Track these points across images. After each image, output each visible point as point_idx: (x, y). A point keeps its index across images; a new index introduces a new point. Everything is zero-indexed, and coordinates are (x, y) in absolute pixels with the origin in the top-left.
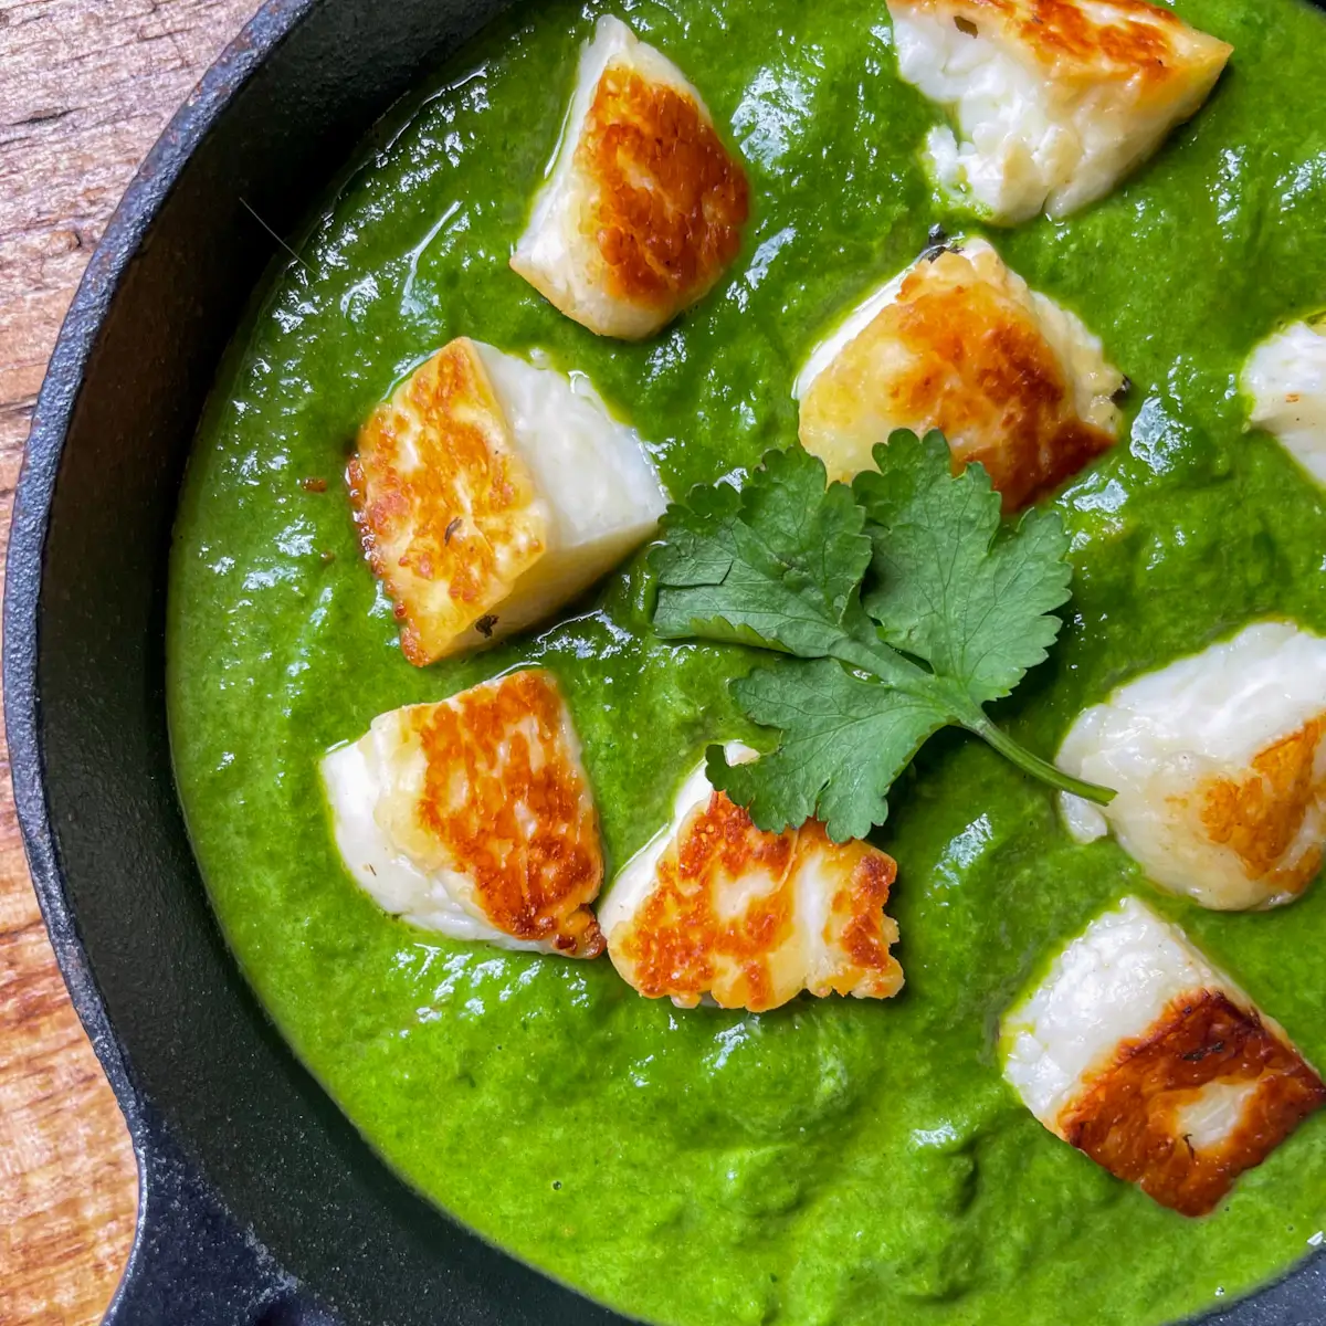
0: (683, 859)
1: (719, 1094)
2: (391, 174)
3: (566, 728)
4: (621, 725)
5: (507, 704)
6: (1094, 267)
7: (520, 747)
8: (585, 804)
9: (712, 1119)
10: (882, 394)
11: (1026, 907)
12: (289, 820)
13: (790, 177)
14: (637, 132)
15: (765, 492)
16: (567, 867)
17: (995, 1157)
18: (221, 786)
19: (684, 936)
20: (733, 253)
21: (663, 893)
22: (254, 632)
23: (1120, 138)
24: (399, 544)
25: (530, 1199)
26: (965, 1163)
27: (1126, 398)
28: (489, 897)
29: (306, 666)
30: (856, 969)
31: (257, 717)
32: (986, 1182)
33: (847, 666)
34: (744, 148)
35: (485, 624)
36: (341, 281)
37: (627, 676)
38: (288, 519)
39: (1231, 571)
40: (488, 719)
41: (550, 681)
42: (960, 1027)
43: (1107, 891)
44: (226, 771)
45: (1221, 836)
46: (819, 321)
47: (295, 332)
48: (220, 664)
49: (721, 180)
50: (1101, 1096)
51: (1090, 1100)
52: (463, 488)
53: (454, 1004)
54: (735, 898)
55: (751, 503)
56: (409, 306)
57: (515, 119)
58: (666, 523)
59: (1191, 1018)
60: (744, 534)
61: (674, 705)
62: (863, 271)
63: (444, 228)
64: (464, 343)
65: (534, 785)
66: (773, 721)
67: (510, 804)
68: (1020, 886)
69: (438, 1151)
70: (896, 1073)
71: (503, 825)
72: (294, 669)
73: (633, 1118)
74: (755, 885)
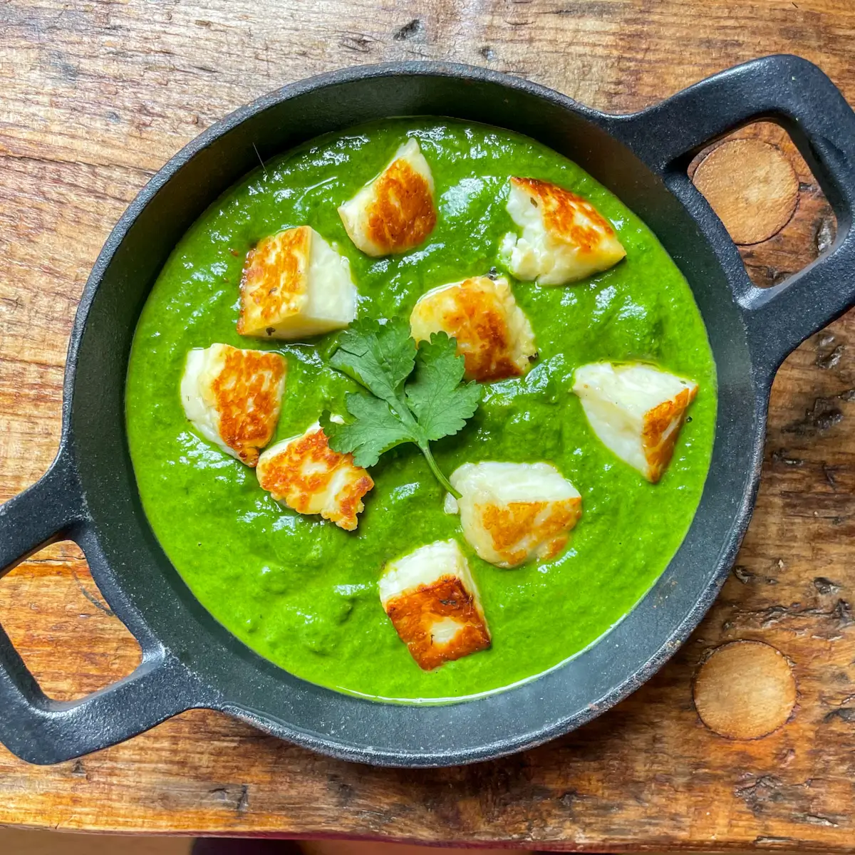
0: (299, 445)
1: (273, 539)
2: (313, 157)
3: (282, 382)
4: (302, 390)
5: (264, 362)
6: (544, 308)
7: (261, 380)
8: (275, 412)
9: (266, 546)
10: (441, 316)
11: (414, 524)
12: (168, 366)
13: (451, 225)
14: (400, 186)
15: (389, 330)
16: (257, 430)
17: (361, 610)
18: (149, 343)
19: (286, 473)
20: (419, 243)
21: (285, 454)
22: (188, 294)
23: (567, 267)
24: (254, 287)
25: (188, 545)
26: (349, 605)
27: (534, 360)
28: (223, 425)
29: (200, 315)
30: (341, 515)
31: (174, 325)
32: (354, 617)
33: (390, 407)
34: (440, 208)
35: (270, 330)
36: (278, 186)
37: (312, 374)
38: (219, 260)
39: (541, 439)
40: (254, 364)
41: (284, 363)
42: (370, 556)
43: (447, 534)
44: (155, 338)
45: (487, 526)
46: (438, 281)
47: (253, 196)
48: (170, 300)
49: (426, 215)
50: (406, 601)
51: (401, 601)
52: (283, 278)
53: (194, 460)
54: (311, 469)
55: (382, 331)
56: (297, 206)
57: (366, 158)
58: (351, 325)
59: (447, 585)
60: (376, 343)
61: (324, 392)
62: (462, 270)
63: (323, 185)
64: (309, 228)
65: (259, 394)
66: (355, 414)
67: (247, 397)
68: (415, 516)
69: (163, 512)
70: (339, 562)
71: (241, 403)
72: (195, 314)
73: (239, 533)
74: (319, 468)
